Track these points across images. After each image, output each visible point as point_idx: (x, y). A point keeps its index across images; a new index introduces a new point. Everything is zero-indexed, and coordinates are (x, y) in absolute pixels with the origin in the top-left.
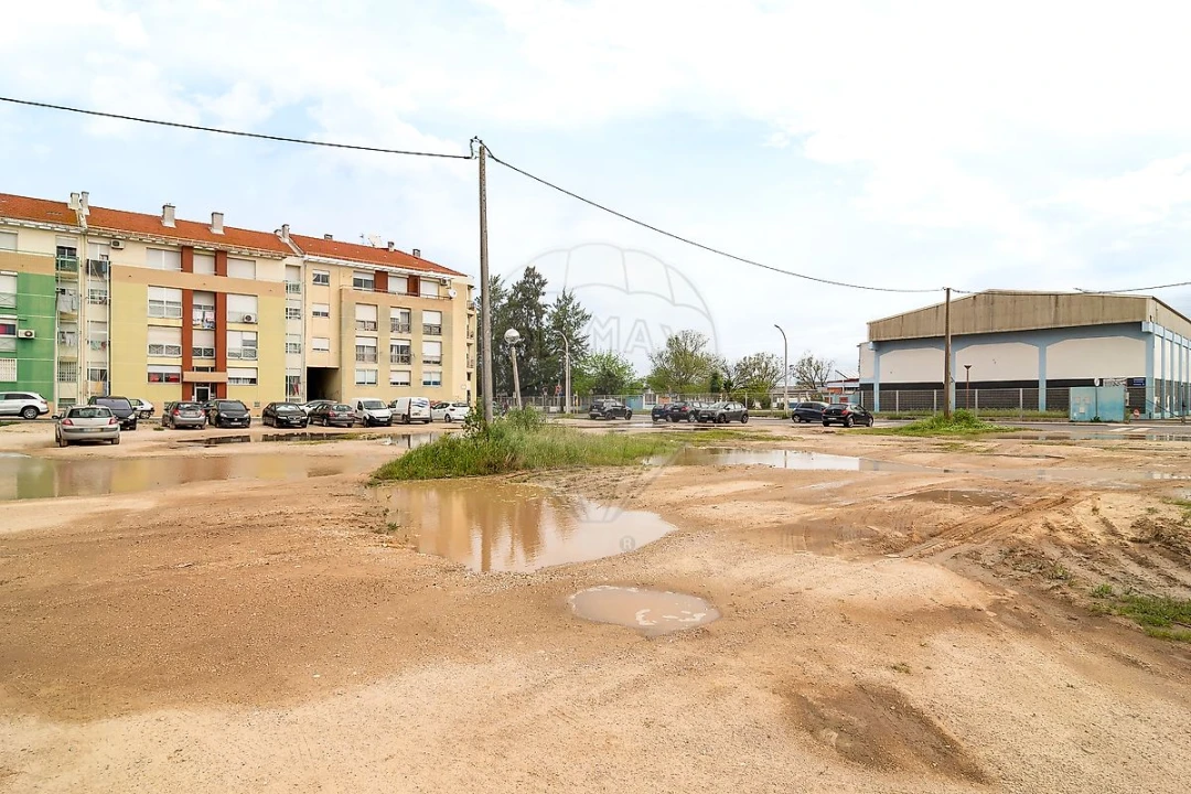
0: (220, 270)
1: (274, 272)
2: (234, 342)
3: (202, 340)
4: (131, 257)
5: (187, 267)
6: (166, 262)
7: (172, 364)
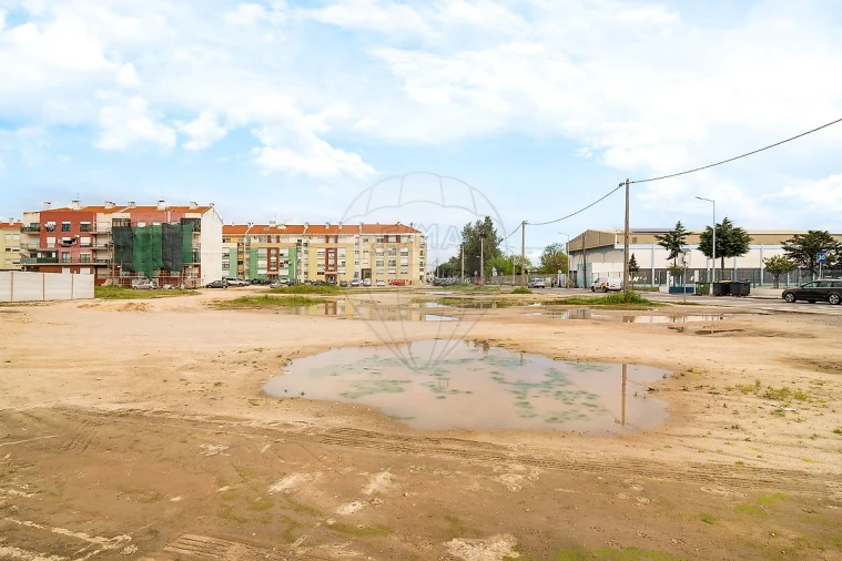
0: (336, 242)
1: (352, 240)
2: (339, 263)
3: (331, 262)
4: (314, 241)
5: (327, 242)
6: (323, 241)
7: (322, 269)
